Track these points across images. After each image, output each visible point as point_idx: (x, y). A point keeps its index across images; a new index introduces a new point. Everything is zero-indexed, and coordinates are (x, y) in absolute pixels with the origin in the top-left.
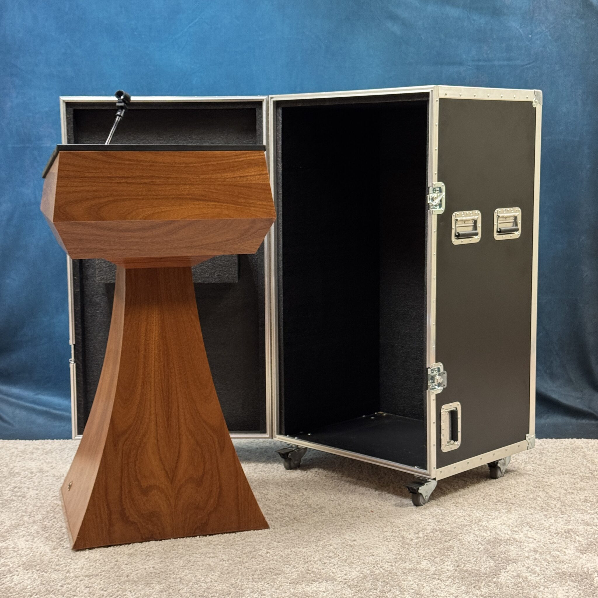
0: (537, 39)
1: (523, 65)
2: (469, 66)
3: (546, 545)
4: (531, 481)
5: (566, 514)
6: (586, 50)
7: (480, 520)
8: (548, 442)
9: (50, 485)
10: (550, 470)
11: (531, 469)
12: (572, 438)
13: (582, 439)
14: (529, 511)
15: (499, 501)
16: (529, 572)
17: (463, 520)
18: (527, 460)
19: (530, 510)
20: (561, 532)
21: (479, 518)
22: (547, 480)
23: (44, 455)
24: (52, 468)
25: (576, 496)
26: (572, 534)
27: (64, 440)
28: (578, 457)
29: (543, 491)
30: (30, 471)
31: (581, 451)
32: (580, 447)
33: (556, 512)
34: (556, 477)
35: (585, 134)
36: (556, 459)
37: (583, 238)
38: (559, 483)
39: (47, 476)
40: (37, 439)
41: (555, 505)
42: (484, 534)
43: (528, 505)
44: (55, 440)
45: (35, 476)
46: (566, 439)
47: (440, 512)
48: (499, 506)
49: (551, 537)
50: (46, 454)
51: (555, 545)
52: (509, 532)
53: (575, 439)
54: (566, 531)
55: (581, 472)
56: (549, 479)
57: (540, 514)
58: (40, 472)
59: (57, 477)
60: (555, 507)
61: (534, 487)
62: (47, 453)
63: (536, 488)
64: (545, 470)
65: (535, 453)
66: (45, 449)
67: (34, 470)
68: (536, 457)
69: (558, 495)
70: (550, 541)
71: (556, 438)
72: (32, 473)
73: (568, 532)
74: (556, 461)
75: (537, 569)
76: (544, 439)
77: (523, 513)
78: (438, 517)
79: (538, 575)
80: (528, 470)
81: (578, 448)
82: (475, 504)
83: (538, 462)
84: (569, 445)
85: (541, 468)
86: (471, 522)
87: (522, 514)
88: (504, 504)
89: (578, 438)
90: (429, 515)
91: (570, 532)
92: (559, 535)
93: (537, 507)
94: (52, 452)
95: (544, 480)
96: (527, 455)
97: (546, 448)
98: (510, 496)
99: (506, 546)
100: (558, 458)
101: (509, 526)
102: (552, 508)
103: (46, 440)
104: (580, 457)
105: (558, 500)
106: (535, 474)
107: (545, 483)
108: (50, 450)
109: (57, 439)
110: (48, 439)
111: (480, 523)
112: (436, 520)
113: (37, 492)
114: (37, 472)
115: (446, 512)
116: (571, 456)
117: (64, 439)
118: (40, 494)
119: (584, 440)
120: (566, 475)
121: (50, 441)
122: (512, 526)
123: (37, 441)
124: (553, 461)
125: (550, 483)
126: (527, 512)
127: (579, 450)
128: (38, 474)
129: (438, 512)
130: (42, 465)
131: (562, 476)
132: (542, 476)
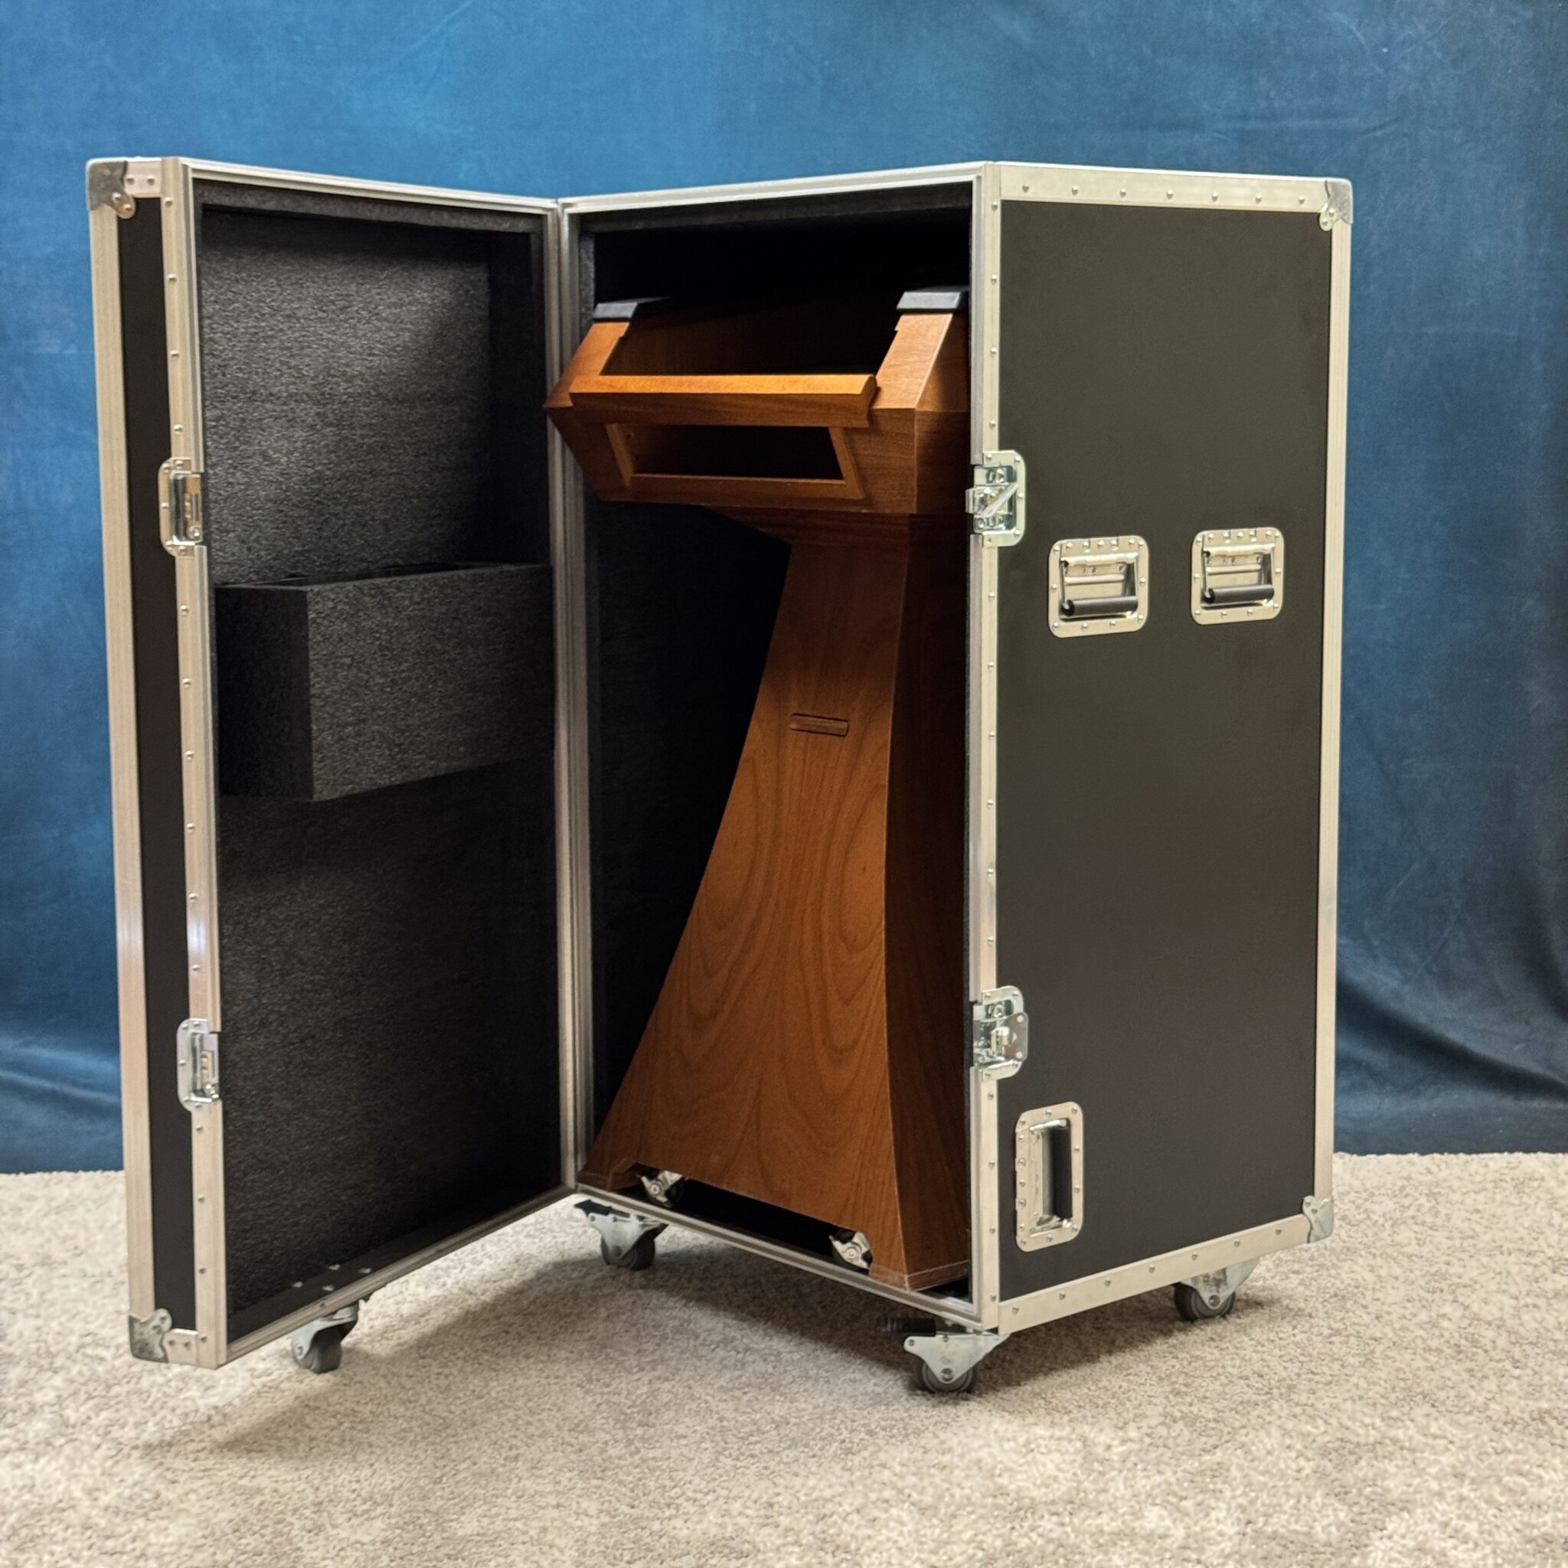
0: (1404, 59)
1: (1367, 131)
2: (1219, 132)
3: (1484, 1457)
4: (1417, 1273)
5: (1526, 1366)
6: (1537, 89)
7: (1291, 1388)
8: (1447, 1163)
9: (73, 1301)
10: (1465, 1243)
11: (1410, 1238)
12: (1511, 1151)
13: (1540, 1154)
14: (1426, 1360)
15: (1337, 1332)
16: (1451, 1537)
17: (1246, 1389)
18: (1398, 1215)
19: (1427, 1355)
20: (1523, 1419)
21: (1288, 1382)
22: (1461, 1270)
23: (53, 1217)
24: (77, 1252)
25: (1546, 1316)
26: (1553, 1423)
27: (107, 1173)
28: (1536, 1203)
29: (1455, 1301)
30: (15, 1262)
31: (1540, 1187)
32: (1537, 1176)
33: (1499, 1361)
34: (1485, 1260)
35: (1533, 319)
36: (1478, 1211)
37: (1530, 602)
38: (1493, 1278)
39: (64, 1276)
40: (29, 1170)
41: (1494, 1342)
42: (1309, 1428)
43: (1419, 1342)
44: (81, 1173)
45: (29, 1275)
46: (1496, 1155)
47: (1178, 1366)
48: (1339, 1345)
49: (1495, 1435)
50: (57, 1213)
51: (1511, 1458)
52: (1378, 1422)
53: (1519, 1155)
54: (1535, 1415)
55: (1550, 1246)
56: (1464, 1267)
57: (1456, 1367)
58: (43, 1264)
59: (92, 1280)
60: (1495, 1348)
61: (1429, 1292)
62: (58, 1211)
63: (1434, 1292)
64: (1450, 1243)
65: (1417, 1195)
66: (52, 1199)
67: (27, 1259)
68: (1420, 1206)
69: (1498, 1314)
70: (1494, 1444)
71: (1469, 1152)
72: (20, 1268)
73: (1542, 1420)
74: (1475, 1217)
75: (1471, 1528)
76: (1436, 1156)
77: (1409, 1366)
78: (1174, 1379)
79: (1476, 1545)
80: (1406, 1242)
81: (1532, 1179)
82: (1273, 1341)
83: (1429, 1219)
84: (1506, 1171)
85: (1440, 1237)
86: (1267, 1393)
87: (1407, 1369)
88: (1353, 1340)
89: (1527, 1151)
90: (1148, 1373)
91: (1547, 1419)
92: (1518, 1427)
93: (1444, 1348)
94: (73, 1207)
95: (1452, 1271)
96: (1395, 1200)
97: (1445, 1180)
98: (1365, 1316)
99: (1374, 1463)
100: (1481, 1207)
101: (1374, 1405)
102: (1486, 1351)
103: (55, 1173)
104: (1542, 1204)
105: (1499, 1327)
106: (1423, 1254)
107: (1456, 1280)
108: (68, 1201)
109: (86, 1169)
110: (60, 1169)
111: (1293, 1396)
112: (1169, 1389)
113: (39, 1322)
114: (35, 1265)
115: (1194, 1364)
116: (1517, 1202)
117: (105, 1169)
118: (46, 1330)
119: (1546, 1157)
120: (1510, 1254)
121: (66, 1175)
122: (1383, 1405)
123: (30, 1176)
124: (1469, 1216)
125: (1471, 1279)
126: (1421, 1363)
127: (1536, 1184)
128: (39, 1271)
129: (1173, 1367)
130: (47, 1246)
131: (1499, 1258)
132: (1445, 1258)
